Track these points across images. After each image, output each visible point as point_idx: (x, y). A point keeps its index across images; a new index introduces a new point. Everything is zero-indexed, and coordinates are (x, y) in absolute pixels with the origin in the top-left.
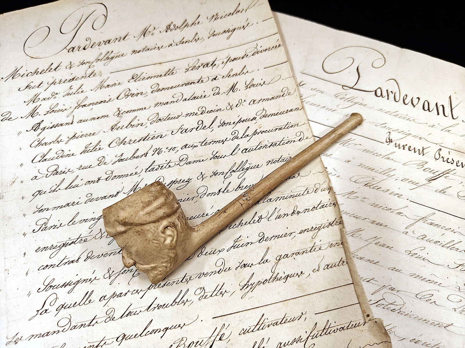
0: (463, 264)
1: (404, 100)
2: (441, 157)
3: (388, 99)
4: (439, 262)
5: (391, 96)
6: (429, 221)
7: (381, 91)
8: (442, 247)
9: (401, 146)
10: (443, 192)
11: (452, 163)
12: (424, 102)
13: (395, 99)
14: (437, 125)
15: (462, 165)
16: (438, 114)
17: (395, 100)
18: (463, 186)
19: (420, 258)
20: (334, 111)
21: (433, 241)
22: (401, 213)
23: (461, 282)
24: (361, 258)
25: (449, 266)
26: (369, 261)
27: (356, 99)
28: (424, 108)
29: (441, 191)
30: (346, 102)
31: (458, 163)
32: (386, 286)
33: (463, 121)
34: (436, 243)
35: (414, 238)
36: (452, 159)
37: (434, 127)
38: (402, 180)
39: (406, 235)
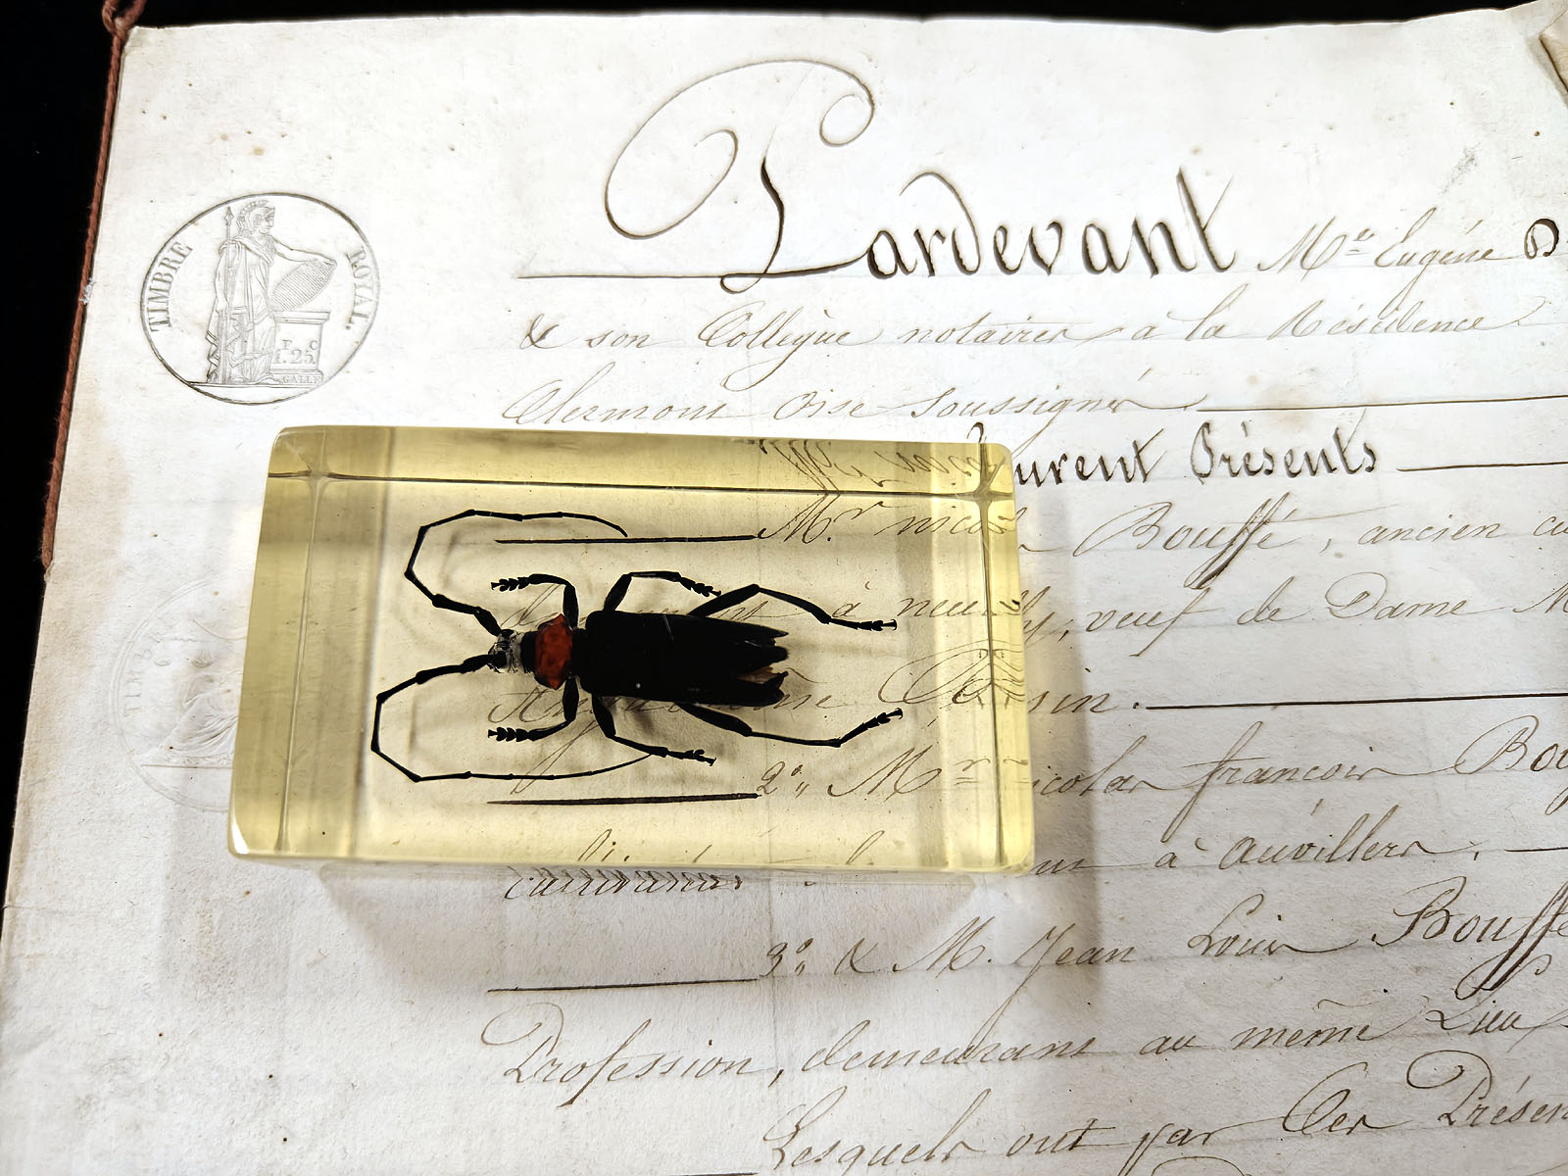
0: (1428, 907)
1: (999, 256)
2: (1218, 458)
3: (932, 272)
4: (1339, 936)
5: (941, 252)
6: (1250, 770)
7: (894, 246)
8: (1329, 861)
9: (1044, 470)
11: (1269, 472)
12: (1082, 234)
13: (959, 261)
14: (1164, 323)
15: (1311, 466)
16: (1155, 270)
17: (963, 268)
18: (1339, 555)
19: (1255, 948)
20: (716, 411)
21: (1287, 852)
22: (1126, 777)
23: (1441, 989)
24: (1017, 1055)
25: (1377, 940)
26: (1051, 1051)
27: (797, 319)
28: (1091, 263)
29: (1259, 613)
30: (757, 351)
31: (1292, 461)
32: (1152, 1136)
33: (1259, 265)
34: (1302, 859)
35: (1209, 870)
36: (1262, 451)
37: (1154, 332)
38: (1088, 630)
39: (1171, 870)
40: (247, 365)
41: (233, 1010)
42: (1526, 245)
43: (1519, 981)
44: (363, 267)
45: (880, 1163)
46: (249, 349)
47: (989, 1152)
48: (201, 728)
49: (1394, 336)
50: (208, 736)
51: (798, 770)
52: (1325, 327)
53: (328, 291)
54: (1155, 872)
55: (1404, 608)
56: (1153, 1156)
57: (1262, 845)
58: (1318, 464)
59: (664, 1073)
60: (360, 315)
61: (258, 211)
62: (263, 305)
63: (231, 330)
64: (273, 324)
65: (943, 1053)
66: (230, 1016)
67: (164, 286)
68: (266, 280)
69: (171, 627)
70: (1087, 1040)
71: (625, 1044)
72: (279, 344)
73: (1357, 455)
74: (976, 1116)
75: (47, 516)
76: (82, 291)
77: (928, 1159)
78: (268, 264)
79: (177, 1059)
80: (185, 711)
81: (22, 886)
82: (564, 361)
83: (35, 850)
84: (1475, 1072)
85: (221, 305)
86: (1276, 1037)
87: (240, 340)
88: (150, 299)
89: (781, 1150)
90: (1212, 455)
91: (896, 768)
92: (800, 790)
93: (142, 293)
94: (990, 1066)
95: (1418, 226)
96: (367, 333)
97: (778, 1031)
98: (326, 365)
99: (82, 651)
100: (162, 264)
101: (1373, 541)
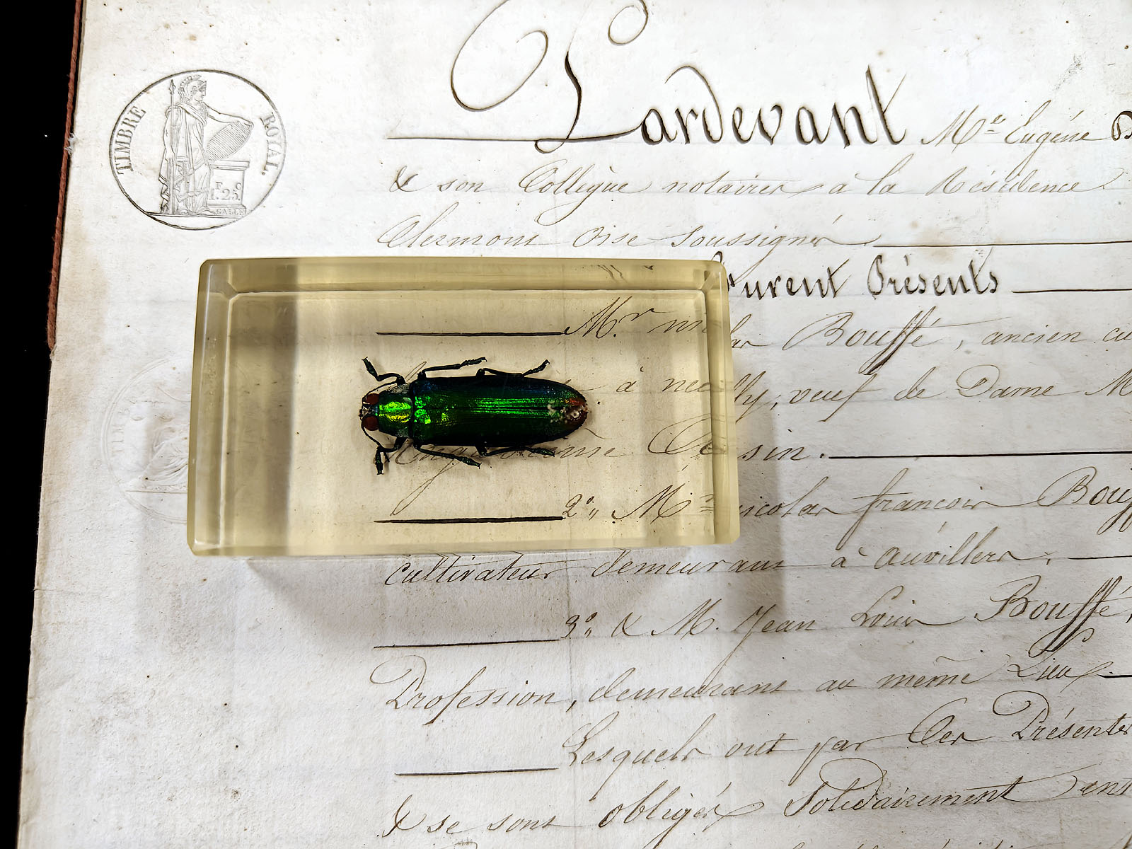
0: (1014, 595)
1: (736, 129)
2: (886, 281)
3: (688, 140)
4: (954, 615)
5: (695, 126)
6: (899, 501)
7: (661, 121)
8: (948, 564)
9: (764, 287)
10: (916, 392)
11: (922, 291)
12: (796, 114)
13: (708, 133)
14: (853, 183)
15: (952, 287)
16: (848, 142)
17: (710, 138)
18: (968, 352)
19: (896, 622)
20: (531, 240)
21: (920, 557)
22: (814, 505)
23: (1019, 650)
24: (734, 692)
25: (978, 617)
26: (757, 689)
27: (590, 173)
28: (802, 136)
29: (910, 393)
30: (561, 196)
31: (939, 284)
32: (822, 745)
33: (922, 140)
34: (931, 562)
35: (868, 569)
36: (918, 276)
37: (845, 188)
38: (791, 402)
39: (842, 569)
40: (190, 200)
41: (197, 660)
42: (1113, 130)
43: (1070, 646)
44: (273, 128)
45: (641, 761)
46: (191, 189)
47: (714, 755)
48: (167, 465)
49: (1015, 194)
50: (171, 471)
52: (967, 187)
53: (247, 145)
54: (832, 570)
55: (1010, 390)
56: (823, 757)
57: (904, 552)
58: (957, 286)
59: (496, 703)
60: (272, 164)
61: (194, 83)
62: (200, 155)
63: (177, 173)
64: (207, 169)
65: (684, 690)
66: (196, 664)
67: (126, 140)
68: (201, 137)
69: (143, 393)
70: (781, 683)
71: (469, 684)
72: (213, 185)
73: (985, 281)
74: (706, 731)
75: (50, 311)
76: (66, 142)
77: (672, 759)
78: (203, 124)
79: (160, 693)
80: (153, 452)
81: (46, 575)
82: (422, 202)
83: (54, 550)
84: (1039, 705)
85: (169, 154)
86: (907, 681)
87: (184, 182)
88: (117, 149)
89: (574, 754)
90: (883, 279)
91: (659, 500)
92: (592, 514)
93: (110, 145)
94: (716, 698)
95: (1037, 113)
96: (277, 178)
97: (573, 675)
98: (248, 200)
99: (80, 409)
100: (123, 122)
101: (992, 342)
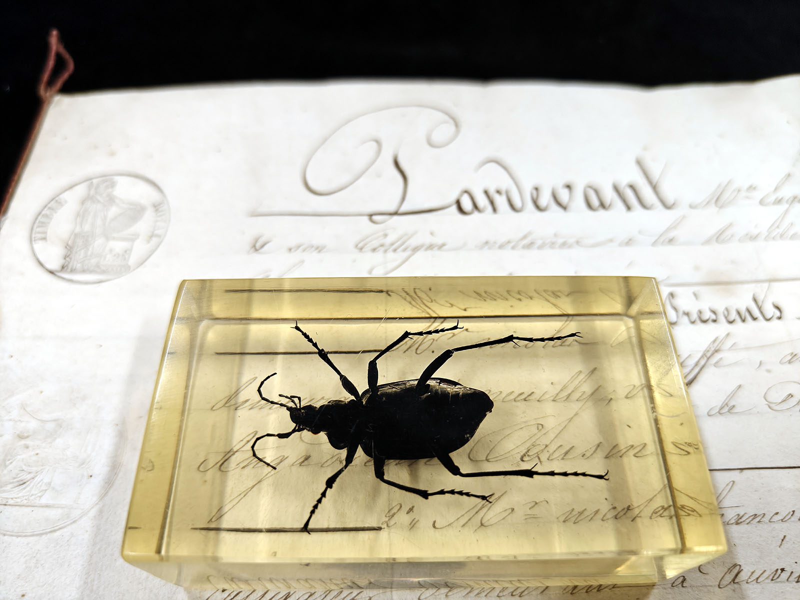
1: (535, 202)
2: (681, 313)
3: (495, 210)
5: (501, 201)
6: (731, 514)
7: (472, 198)
8: (797, 582)
11: (714, 321)
12: (584, 191)
13: (511, 205)
14: (637, 237)
15: (741, 317)
16: (629, 208)
17: (514, 209)
18: (769, 371)
21: (766, 575)
27: (415, 237)
28: (590, 205)
29: (722, 408)
30: (391, 255)
31: (728, 314)
33: (691, 207)
34: (778, 580)
35: (711, 589)
36: (708, 308)
37: (632, 242)
39: (684, 589)
40: (86, 262)
44: (162, 211)
46: (89, 253)
48: (15, 478)
49: (779, 241)
51: (411, 510)
52: (737, 237)
53: (140, 223)
54: (673, 591)
57: (747, 570)
58: (745, 316)
60: (156, 236)
61: (107, 183)
62: (101, 230)
63: (81, 243)
64: (106, 241)
67: (47, 220)
68: (106, 218)
69: (10, 412)
72: (107, 252)
73: (770, 311)
78: (108, 209)
85: (78, 230)
87: (85, 249)
88: (39, 227)
90: (676, 311)
92: (413, 524)
93: (34, 223)
95: (781, 184)
100: (49, 208)
101: (790, 362)
